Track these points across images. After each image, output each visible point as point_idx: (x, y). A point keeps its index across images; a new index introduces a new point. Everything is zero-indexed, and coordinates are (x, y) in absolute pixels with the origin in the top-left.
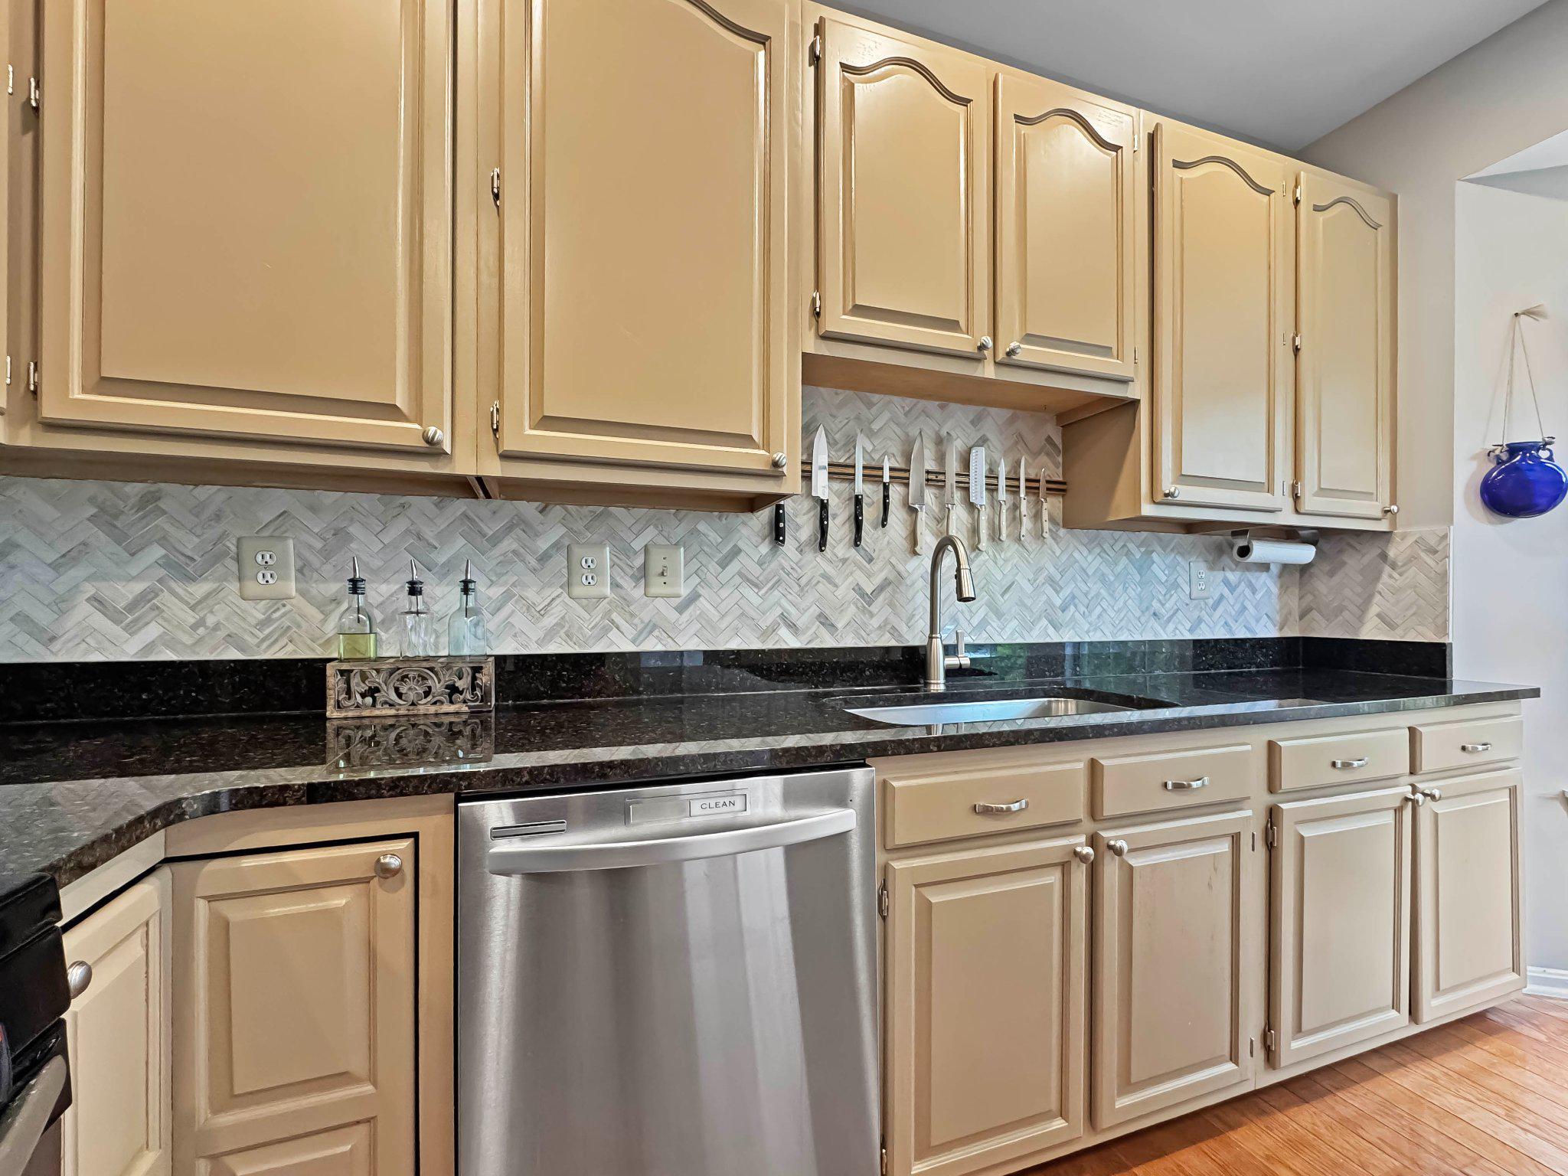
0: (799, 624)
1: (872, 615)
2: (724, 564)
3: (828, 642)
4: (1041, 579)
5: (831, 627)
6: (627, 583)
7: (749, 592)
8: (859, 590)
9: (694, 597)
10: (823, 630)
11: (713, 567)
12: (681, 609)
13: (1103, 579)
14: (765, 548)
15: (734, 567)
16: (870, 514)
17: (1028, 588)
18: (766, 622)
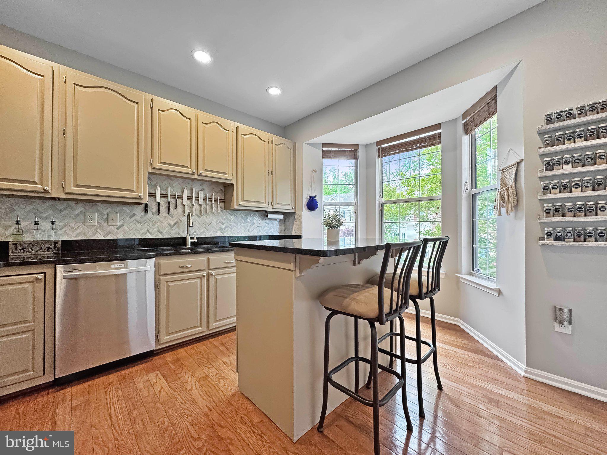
0: (152, 232)
1: (173, 230)
2: (131, 217)
3: (161, 236)
4: (219, 222)
5: (161, 233)
6: (102, 222)
7: (138, 225)
8: (169, 224)
9: (122, 226)
10: (159, 233)
11: (128, 218)
12: (118, 228)
13: (235, 222)
14: (143, 214)
15: (134, 218)
16: (172, 206)
17: (215, 224)
18: (142, 231)
